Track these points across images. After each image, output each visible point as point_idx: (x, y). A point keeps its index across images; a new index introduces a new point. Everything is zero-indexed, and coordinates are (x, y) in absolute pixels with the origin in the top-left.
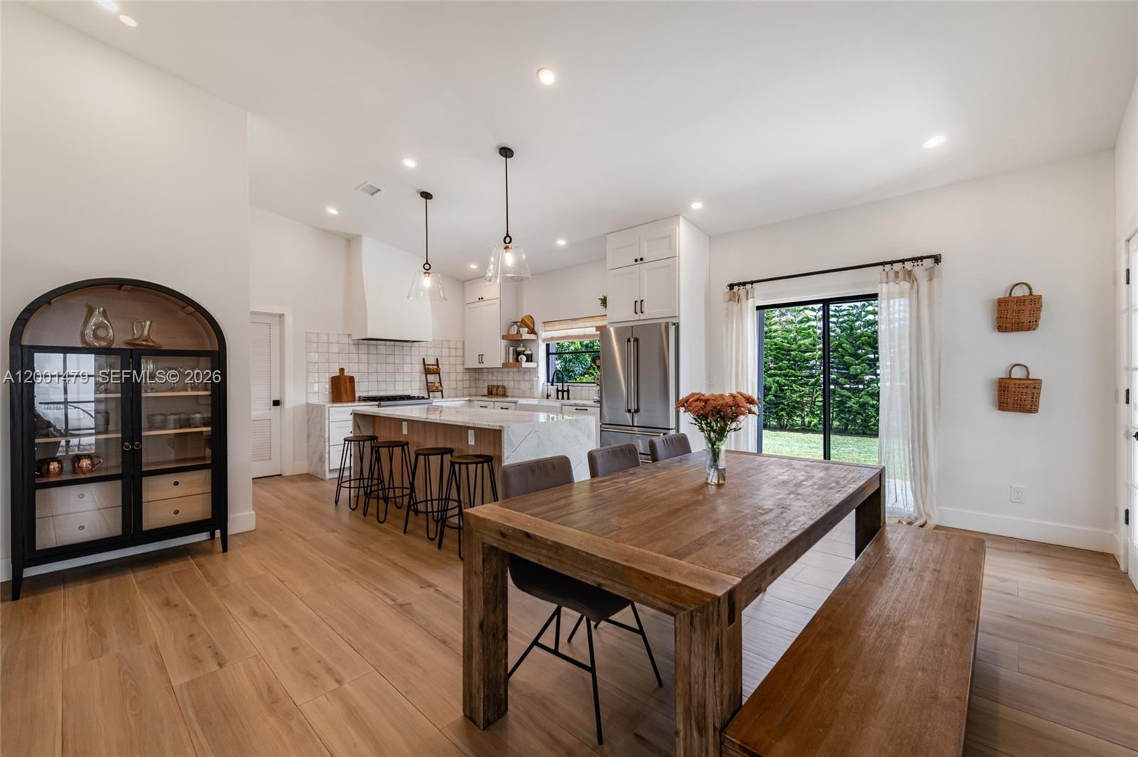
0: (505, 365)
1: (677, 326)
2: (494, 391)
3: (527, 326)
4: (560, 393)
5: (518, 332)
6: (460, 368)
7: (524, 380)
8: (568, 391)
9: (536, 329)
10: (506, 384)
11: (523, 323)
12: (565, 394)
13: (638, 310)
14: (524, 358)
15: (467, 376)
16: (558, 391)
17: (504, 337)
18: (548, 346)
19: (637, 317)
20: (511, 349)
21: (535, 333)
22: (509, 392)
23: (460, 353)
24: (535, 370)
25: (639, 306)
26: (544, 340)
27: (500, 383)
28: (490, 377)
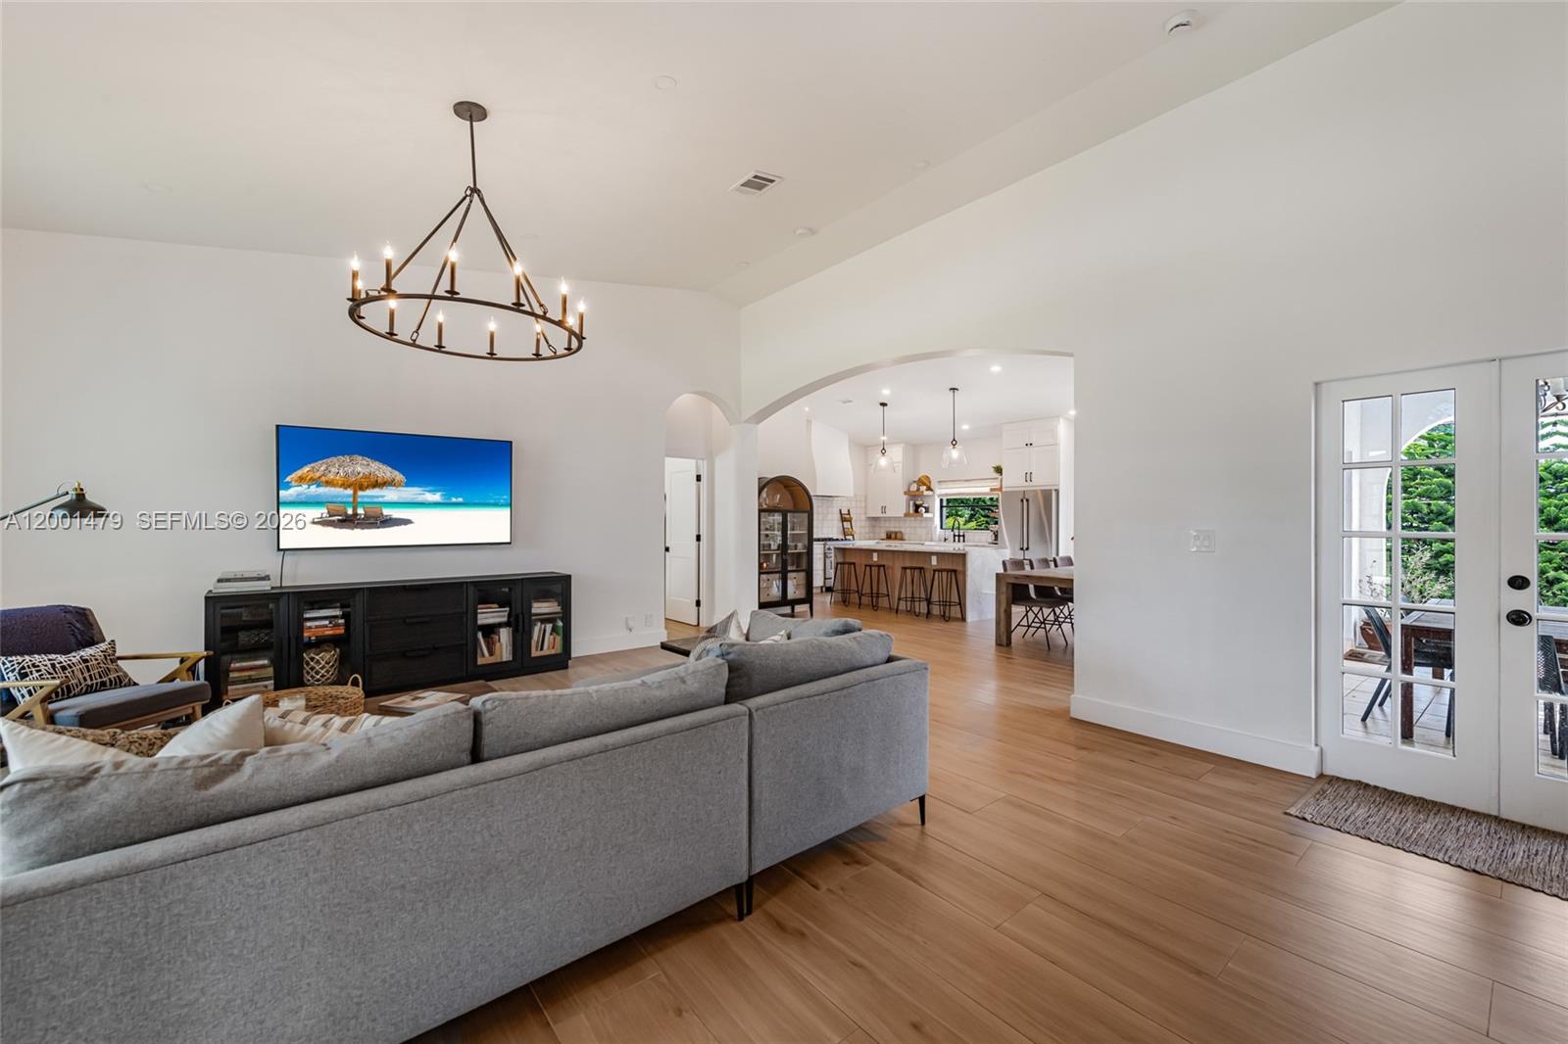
0: (907, 515)
1: (1057, 491)
2: (893, 536)
3: (924, 484)
4: (957, 538)
5: (918, 490)
6: (863, 517)
7: (921, 527)
8: (964, 536)
9: (932, 487)
10: (903, 530)
11: (920, 482)
12: (961, 538)
13: (1028, 479)
14: (924, 510)
15: (868, 523)
16: (955, 536)
17: (905, 493)
18: (941, 500)
19: (1027, 484)
20: (912, 503)
21: (932, 490)
22: (906, 537)
23: (863, 505)
24: (931, 520)
25: (1028, 477)
26: (939, 496)
27: (897, 530)
28: (887, 524)
